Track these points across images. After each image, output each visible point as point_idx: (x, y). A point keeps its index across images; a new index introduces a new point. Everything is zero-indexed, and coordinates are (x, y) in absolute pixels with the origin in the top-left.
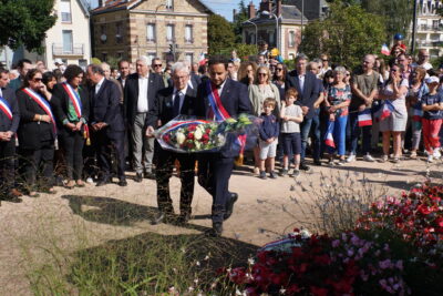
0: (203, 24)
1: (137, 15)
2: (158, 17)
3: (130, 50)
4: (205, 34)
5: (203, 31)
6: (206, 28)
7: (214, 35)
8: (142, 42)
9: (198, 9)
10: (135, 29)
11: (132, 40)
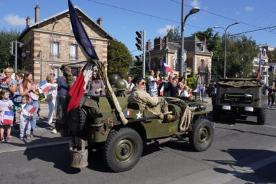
0: (104, 47)
1: (41, 34)
2: (63, 38)
3: (33, 62)
4: (106, 55)
5: (104, 52)
6: (106, 49)
7: (113, 55)
8: (45, 56)
9: (100, 35)
10: (39, 45)
11: (36, 54)
